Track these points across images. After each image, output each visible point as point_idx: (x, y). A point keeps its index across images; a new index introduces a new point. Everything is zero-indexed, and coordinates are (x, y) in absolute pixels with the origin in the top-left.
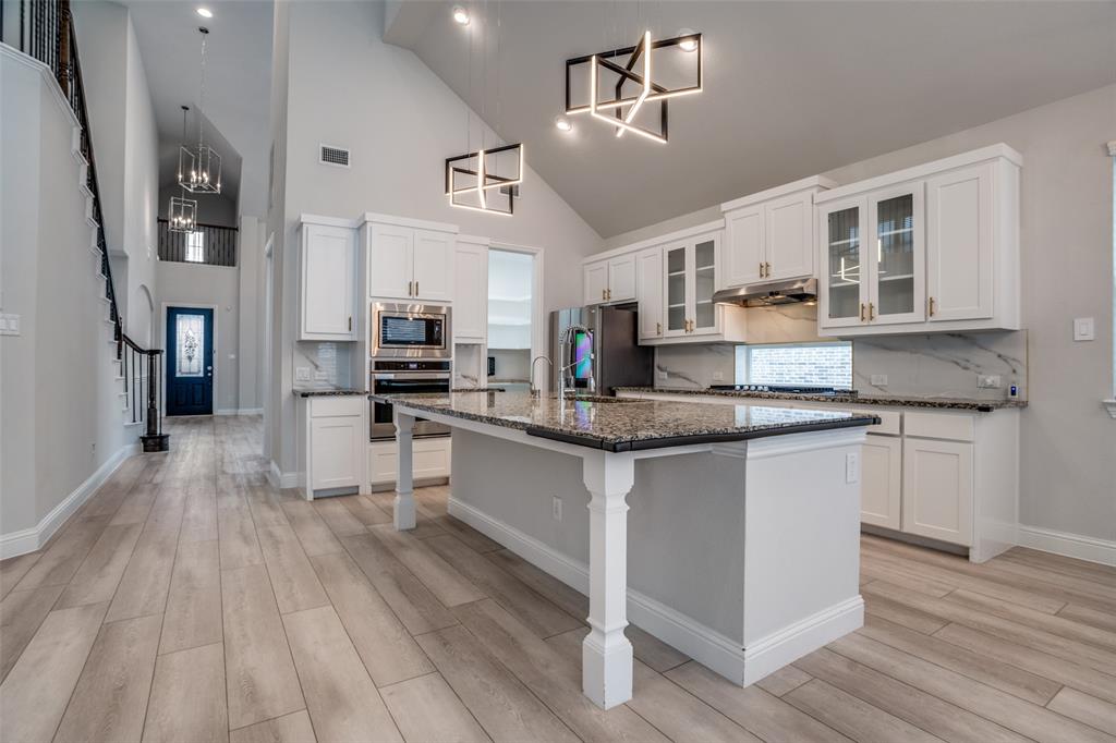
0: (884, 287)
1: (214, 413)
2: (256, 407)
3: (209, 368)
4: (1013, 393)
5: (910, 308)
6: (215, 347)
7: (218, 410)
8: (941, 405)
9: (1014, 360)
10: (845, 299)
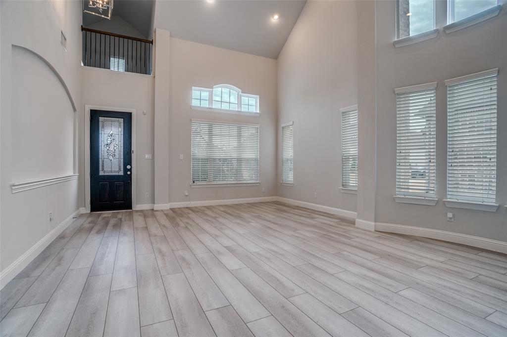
1: (133, 209)
2: (170, 201)
3: (129, 167)
6: (134, 148)
7: (136, 207)
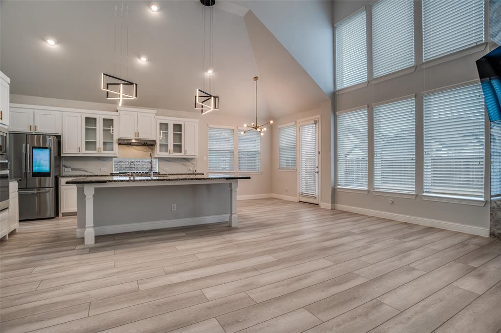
0: (174, 145)
5: (181, 152)
9: (194, 164)
10: (165, 146)
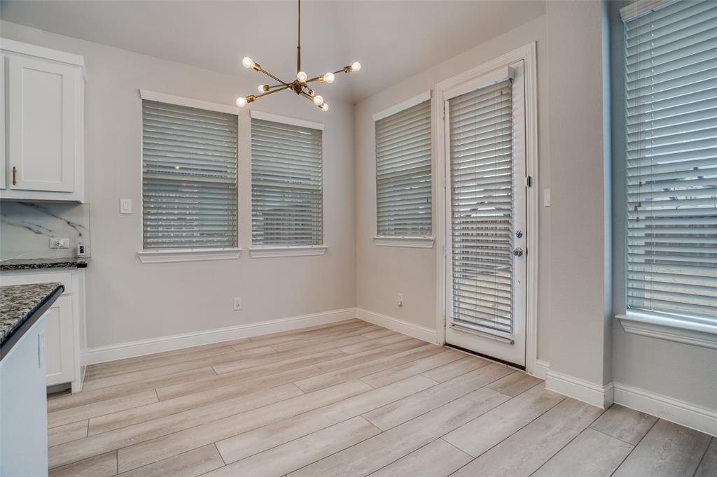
4: (82, 251)
8: (41, 266)
9: (80, 226)
